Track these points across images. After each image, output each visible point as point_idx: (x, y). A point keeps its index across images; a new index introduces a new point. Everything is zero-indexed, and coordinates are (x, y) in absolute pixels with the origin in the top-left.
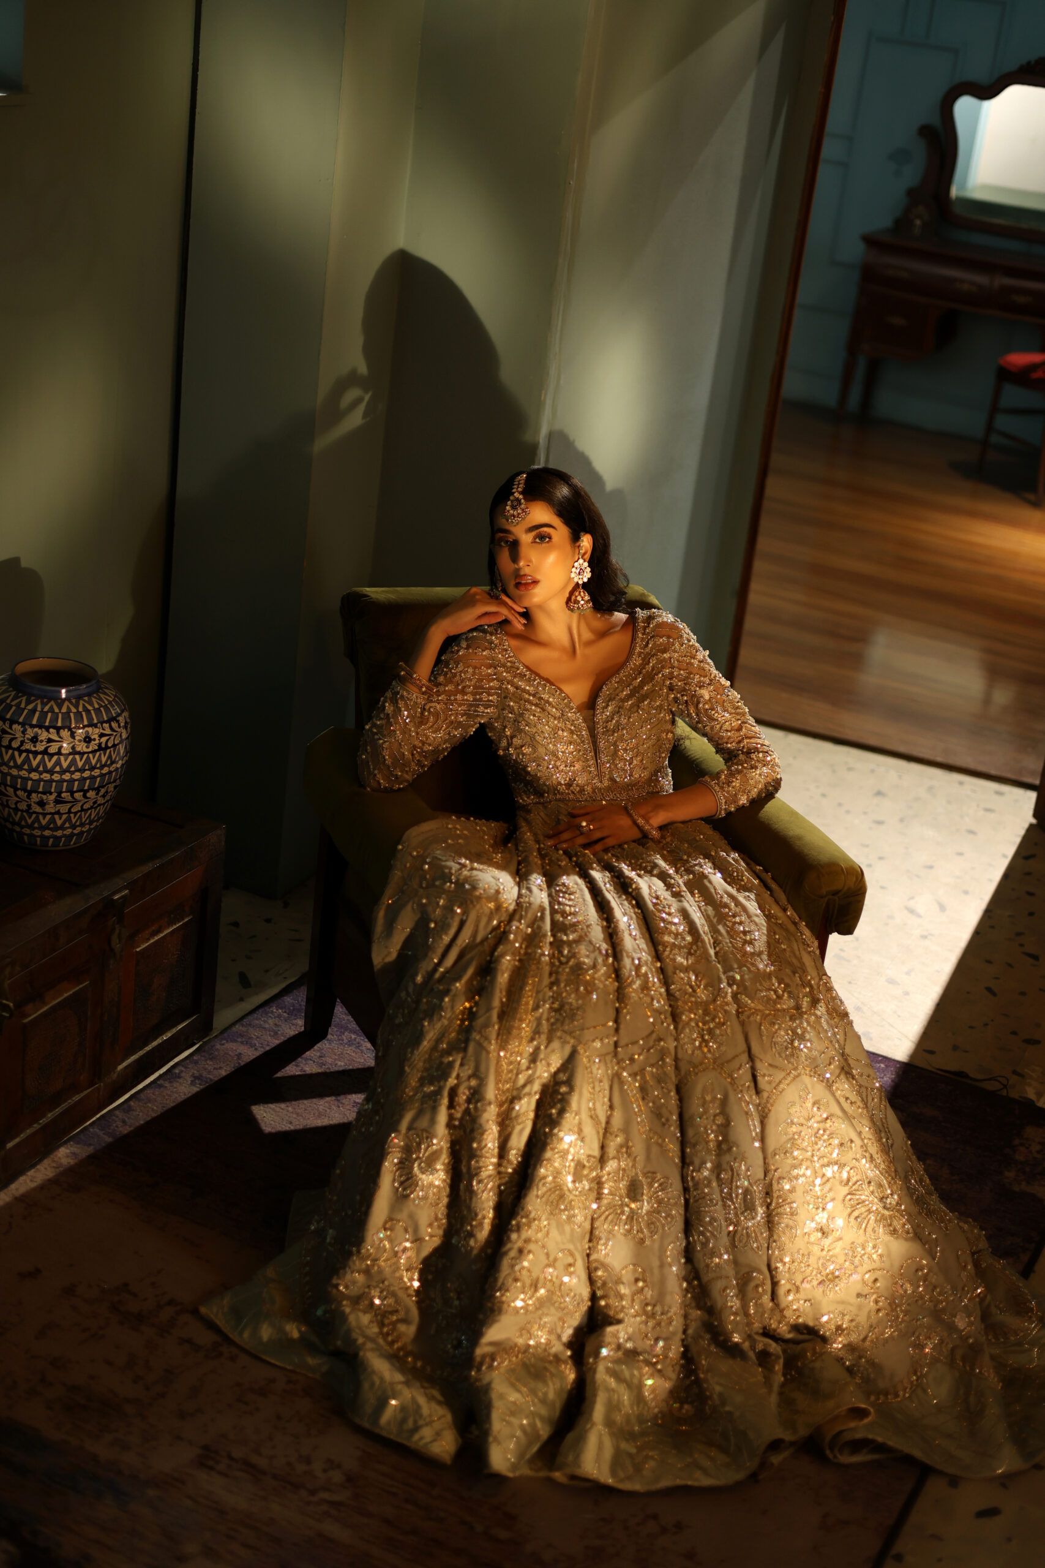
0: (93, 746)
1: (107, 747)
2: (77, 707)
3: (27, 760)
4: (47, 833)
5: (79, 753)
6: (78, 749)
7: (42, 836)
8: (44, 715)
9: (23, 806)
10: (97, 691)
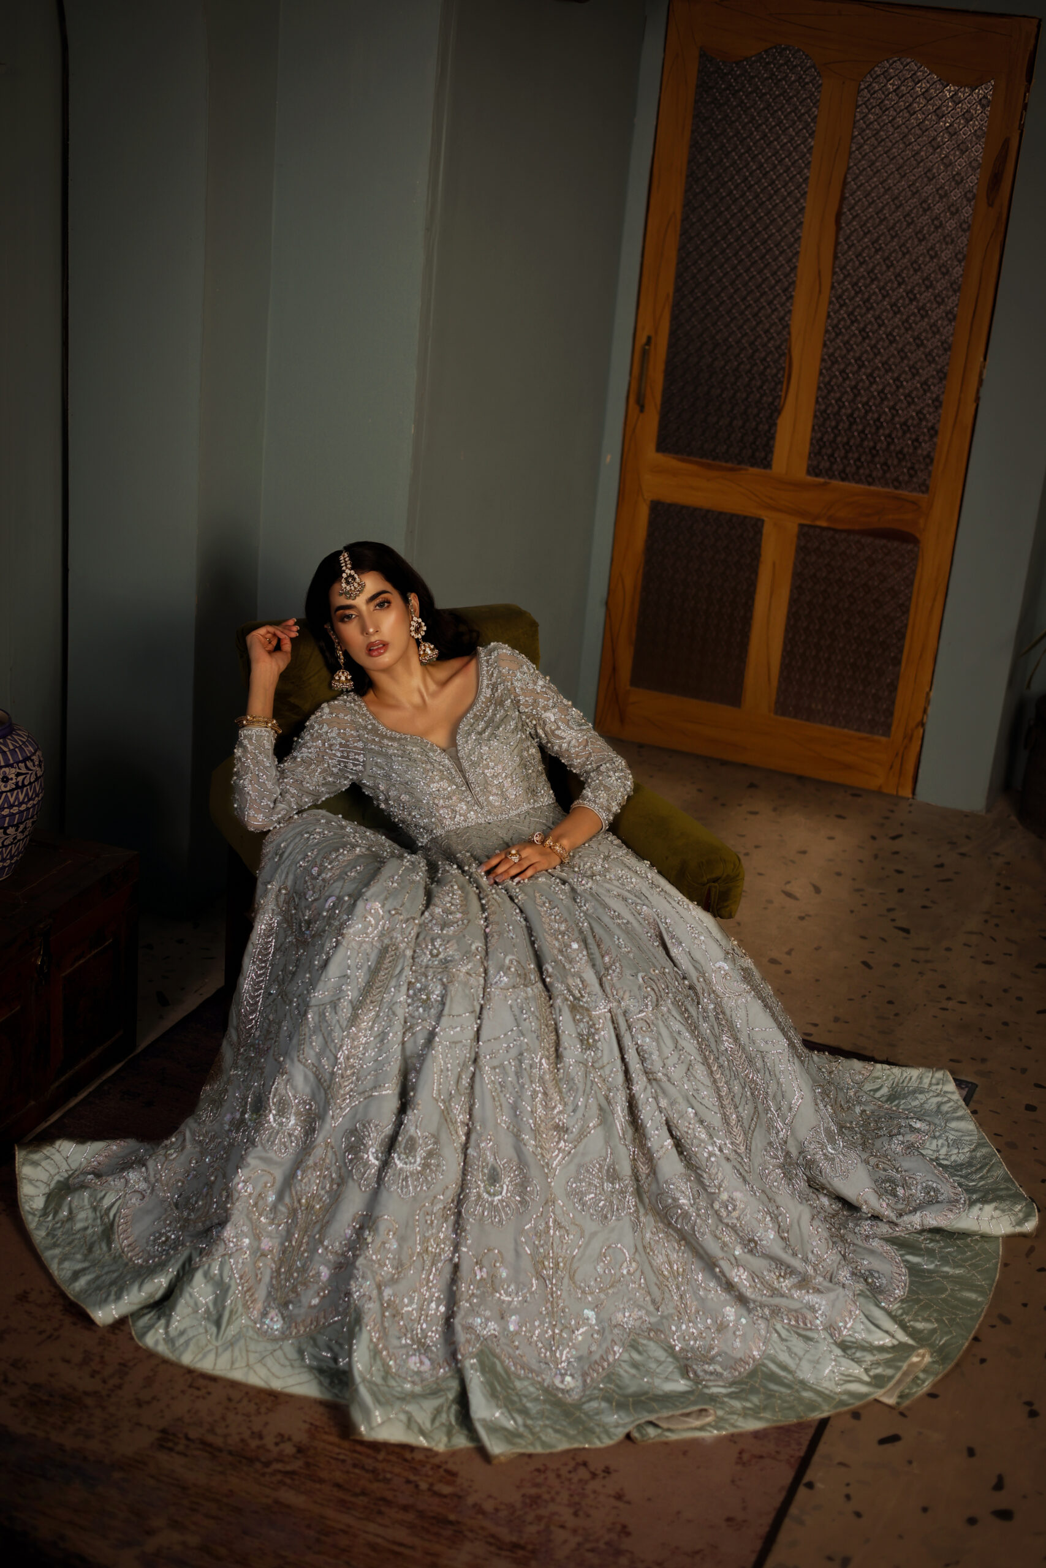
0: (11, 785)
1: (24, 786)
10: (10, 733)
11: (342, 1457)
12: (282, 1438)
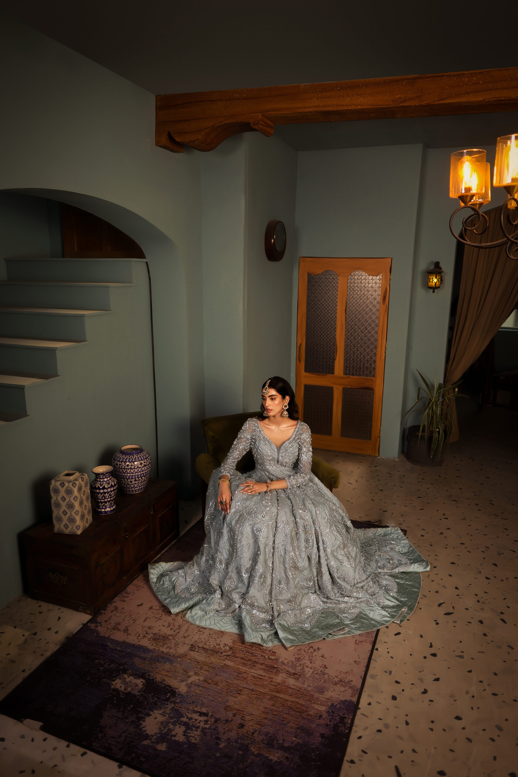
0: (143, 465)
1: (146, 465)
2: (138, 456)
3: (126, 471)
4: (133, 489)
5: (139, 468)
6: (139, 466)
7: (132, 490)
8: (130, 459)
9: (126, 483)
10: (142, 452)
11: (242, 650)
12: (225, 645)
